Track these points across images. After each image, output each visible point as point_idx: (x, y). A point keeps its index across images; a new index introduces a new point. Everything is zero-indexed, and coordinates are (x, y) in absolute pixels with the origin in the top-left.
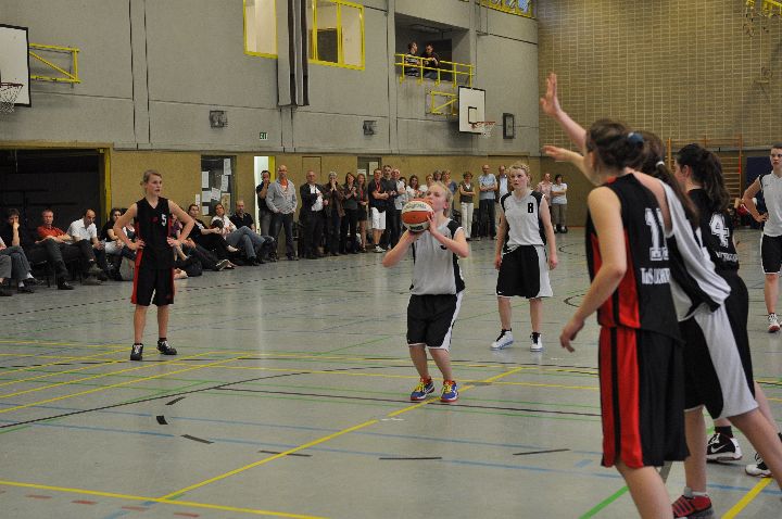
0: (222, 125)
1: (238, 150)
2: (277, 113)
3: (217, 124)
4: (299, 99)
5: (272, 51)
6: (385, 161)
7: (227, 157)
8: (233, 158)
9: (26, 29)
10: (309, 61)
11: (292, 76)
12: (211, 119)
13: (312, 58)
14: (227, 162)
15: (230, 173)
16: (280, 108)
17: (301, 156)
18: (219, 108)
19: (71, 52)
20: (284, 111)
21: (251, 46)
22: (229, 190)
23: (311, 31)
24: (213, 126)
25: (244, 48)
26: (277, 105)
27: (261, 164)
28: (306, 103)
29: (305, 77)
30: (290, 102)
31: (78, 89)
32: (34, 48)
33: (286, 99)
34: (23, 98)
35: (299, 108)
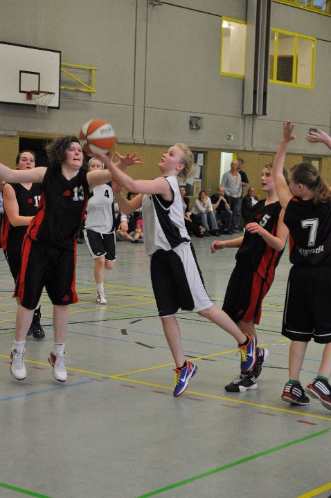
0: (198, 128)
1: (209, 147)
2: (241, 121)
3: (195, 127)
4: (259, 110)
5: (241, 72)
6: (324, 160)
7: (201, 152)
8: (205, 153)
9: (60, 52)
10: (269, 81)
11: (255, 92)
12: (191, 123)
13: (272, 78)
14: (201, 156)
15: (202, 164)
16: (244, 116)
17: (257, 154)
18: (196, 115)
19: (91, 70)
20: (247, 118)
21: (225, 69)
22: (201, 177)
23: (273, 57)
24: (191, 128)
25: (219, 69)
26: (242, 114)
27: (226, 159)
28: (264, 113)
29: (265, 94)
30: (251, 112)
31: (94, 97)
32: (65, 66)
33: (249, 109)
34: (54, 102)
35: (259, 117)
